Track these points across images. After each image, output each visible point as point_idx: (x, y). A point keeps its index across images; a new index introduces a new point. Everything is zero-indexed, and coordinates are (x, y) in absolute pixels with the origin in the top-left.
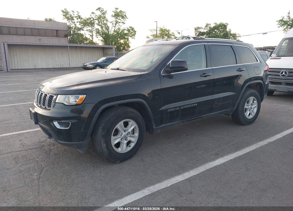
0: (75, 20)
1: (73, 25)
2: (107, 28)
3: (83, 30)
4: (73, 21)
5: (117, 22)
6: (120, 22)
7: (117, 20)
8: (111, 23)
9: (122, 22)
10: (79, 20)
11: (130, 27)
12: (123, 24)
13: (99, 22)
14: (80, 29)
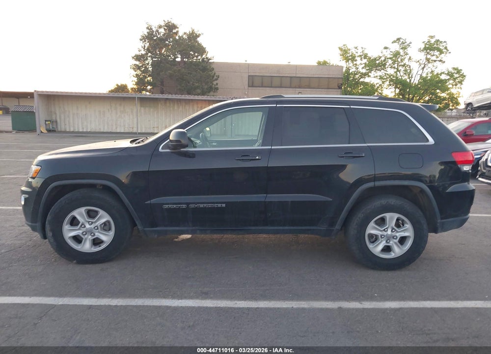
0: (359, 61)
1: (353, 70)
2: (408, 73)
3: (369, 76)
4: (355, 62)
5: (428, 60)
6: (435, 59)
7: (429, 56)
8: (418, 63)
9: (439, 59)
10: (365, 61)
11: (454, 69)
12: (440, 63)
13: (394, 63)
14: (364, 75)
